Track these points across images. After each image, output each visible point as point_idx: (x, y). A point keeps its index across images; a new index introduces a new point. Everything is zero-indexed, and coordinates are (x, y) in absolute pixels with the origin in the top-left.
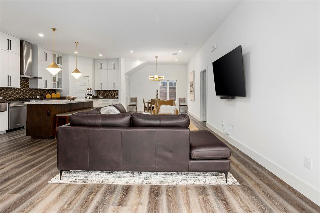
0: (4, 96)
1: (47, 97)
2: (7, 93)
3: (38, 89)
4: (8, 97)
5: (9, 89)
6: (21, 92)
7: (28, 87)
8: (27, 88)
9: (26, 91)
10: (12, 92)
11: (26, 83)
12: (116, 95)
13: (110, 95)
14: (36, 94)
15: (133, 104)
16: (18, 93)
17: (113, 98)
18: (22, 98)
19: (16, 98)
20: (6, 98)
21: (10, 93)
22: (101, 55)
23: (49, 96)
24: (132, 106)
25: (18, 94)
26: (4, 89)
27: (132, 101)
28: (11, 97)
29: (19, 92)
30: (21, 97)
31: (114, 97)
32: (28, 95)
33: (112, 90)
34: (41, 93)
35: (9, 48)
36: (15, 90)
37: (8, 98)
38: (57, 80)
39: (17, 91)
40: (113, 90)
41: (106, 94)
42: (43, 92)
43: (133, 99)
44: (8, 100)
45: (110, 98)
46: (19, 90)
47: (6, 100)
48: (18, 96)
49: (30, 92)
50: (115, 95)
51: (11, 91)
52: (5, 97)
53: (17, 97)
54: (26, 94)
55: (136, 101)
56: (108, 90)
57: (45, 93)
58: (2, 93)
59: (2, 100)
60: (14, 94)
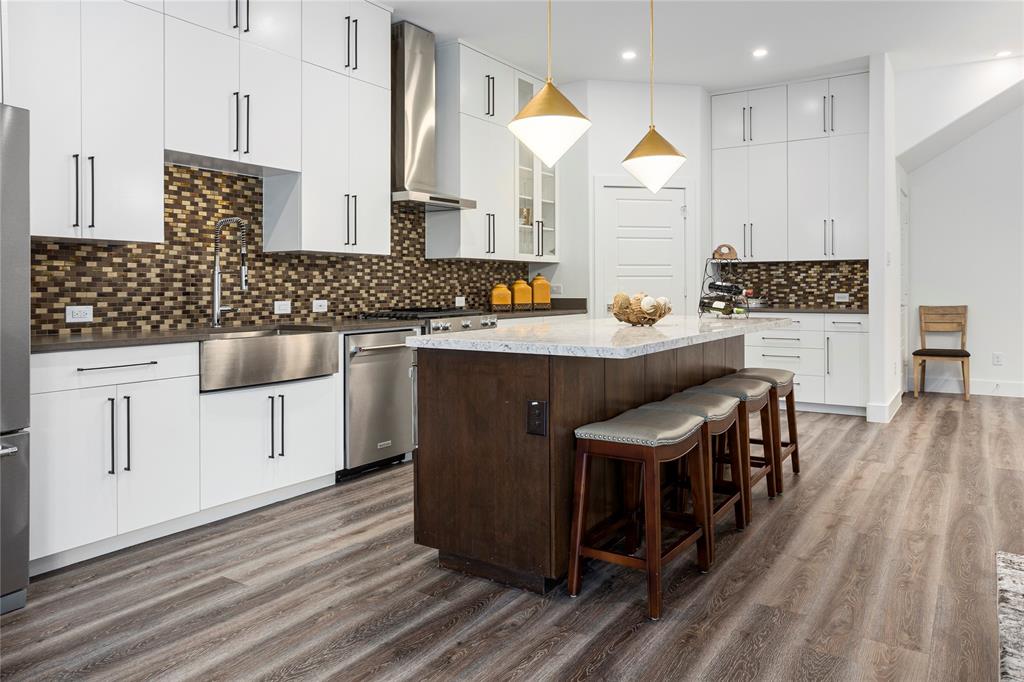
0: (333, 296)
1: (495, 302)
2: (344, 281)
3: (459, 261)
4: (347, 299)
5: (352, 263)
6: (396, 278)
7: (423, 251)
8: (418, 259)
9: (414, 272)
10: (363, 277)
11: (413, 235)
12: (837, 291)
13: (802, 289)
14: (453, 287)
15: (935, 343)
16: (384, 281)
17: (818, 309)
18: (401, 305)
19: (377, 305)
20: (341, 307)
21: (357, 284)
22: (760, 53)
23: (505, 297)
24: (930, 361)
25: (386, 288)
26: (333, 264)
27: (933, 327)
28: (359, 302)
29: (389, 275)
30: (394, 302)
31: (827, 300)
32: (420, 294)
33: (813, 263)
34: (470, 280)
35: (352, 63)
36: (375, 267)
37: (347, 308)
38: (537, 215)
39: (380, 274)
40: (820, 263)
41: (779, 285)
42: (479, 275)
43: (933, 318)
44: (349, 317)
45: (797, 309)
46: (389, 268)
47: (341, 314)
48: (382, 296)
49: (431, 278)
50: (830, 292)
51: (360, 274)
52: (336, 299)
53: (380, 302)
54: (414, 285)
55: (962, 329)
56: (787, 264)
57: (487, 279)
58: (327, 281)
59: (325, 314)
60: (371, 288)
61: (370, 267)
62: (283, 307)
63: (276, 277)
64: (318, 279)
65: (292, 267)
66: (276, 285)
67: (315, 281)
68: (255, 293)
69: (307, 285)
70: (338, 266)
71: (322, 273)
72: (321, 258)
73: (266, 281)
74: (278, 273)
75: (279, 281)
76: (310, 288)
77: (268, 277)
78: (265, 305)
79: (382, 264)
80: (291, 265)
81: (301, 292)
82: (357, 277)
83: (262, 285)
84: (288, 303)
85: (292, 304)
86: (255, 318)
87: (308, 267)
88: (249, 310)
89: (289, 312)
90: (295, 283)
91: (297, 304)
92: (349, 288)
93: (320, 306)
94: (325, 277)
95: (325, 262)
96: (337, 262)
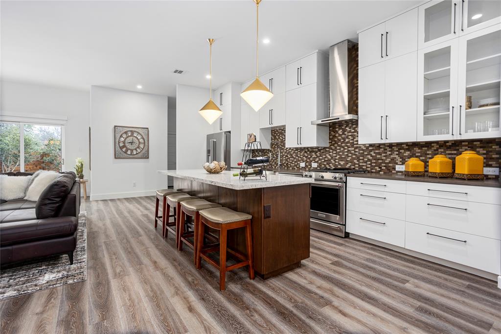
2: (324, 156)
4: (325, 163)
5: (327, 149)
10: (332, 155)
16: (343, 156)
18: (352, 167)
19: (339, 166)
20: (323, 166)
21: (330, 158)
25: (344, 159)
26: (319, 150)
28: (330, 165)
29: (346, 153)
30: (347, 165)
32: (366, 162)
34: (412, 155)
36: (339, 151)
39: (341, 154)
42: (424, 152)
46: (347, 151)
48: (342, 163)
49: (375, 155)
52: (321, 163)
54: (361, 158)
58: (317, 156)
59: (316, 168)
60: (336, 159)
61: (336, 151)
62: (303, 165)
63: (301, 155)
64: (314, 156)
65: (306, 152)
66: (301, 158)
67: (313, 156)
68: (295, 160)
69: (310, 158)
70: (322, 151)
71: (315, 154)
72: (315, 149)
73: (298, 156)
74: (302, 154)
75: (302, 156)
76: (311, 159)
77: (299, 155)
78: (298, 164)
79: (342, 149)
80: (305, 151)
81: (308, 160)
82: (330, 155)
83: (297, 158)
84: (304, 163)
85: (305, 164)
86: (295, 167)
87: (311, 152)
88: (294, 165)
89: (304, 166)
90: (306, 157)
91: (307, 164)
92: (326, 159)
93: (314, 165)
94: (317, 155)
95: (317, 150)
96: (321, 150)
